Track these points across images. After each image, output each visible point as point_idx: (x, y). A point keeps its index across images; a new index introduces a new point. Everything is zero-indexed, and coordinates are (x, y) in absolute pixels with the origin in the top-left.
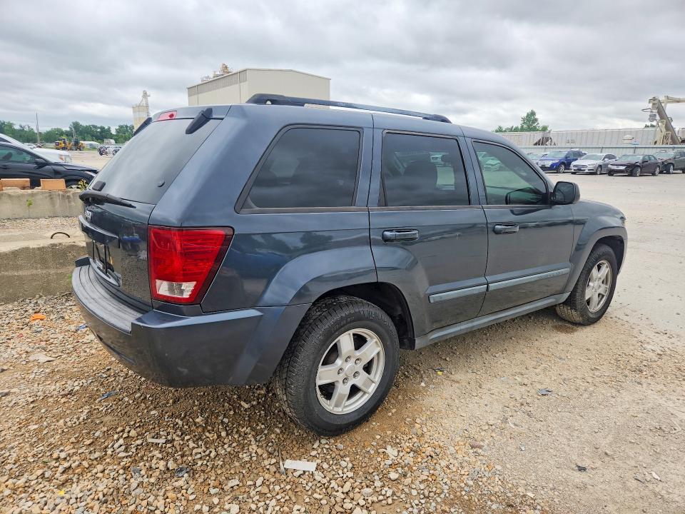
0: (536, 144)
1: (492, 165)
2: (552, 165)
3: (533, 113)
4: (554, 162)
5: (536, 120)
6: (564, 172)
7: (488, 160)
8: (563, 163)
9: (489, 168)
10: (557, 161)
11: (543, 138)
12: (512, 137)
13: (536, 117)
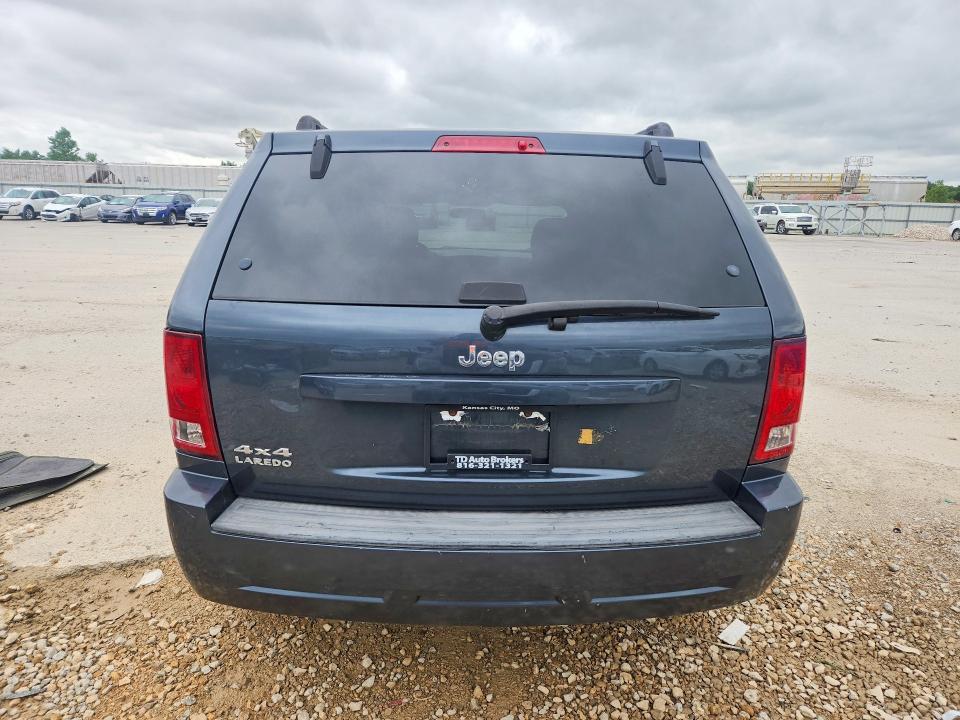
0: (89, 181)
1: (58, 212)
2: (159, 214)
3: (65, 133)
4: (160, 209)
5: (74, 144)
6: (177, 224)
7: (47, 203)
8: (173, 211)
9: (53, 216)
10: (164, 208)
11: (99, 173)
12: (47, 169)
13: (73, 138)
